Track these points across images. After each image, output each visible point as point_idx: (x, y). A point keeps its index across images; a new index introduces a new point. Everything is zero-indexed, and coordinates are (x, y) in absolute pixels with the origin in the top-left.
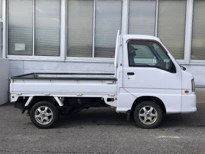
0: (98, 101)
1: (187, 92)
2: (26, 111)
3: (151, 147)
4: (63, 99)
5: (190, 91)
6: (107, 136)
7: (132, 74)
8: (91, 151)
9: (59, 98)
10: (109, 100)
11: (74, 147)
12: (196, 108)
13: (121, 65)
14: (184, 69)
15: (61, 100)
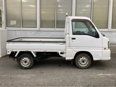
0: (55, 54)
1: (105, 49)
2: (16, 59)
3: (96, 81)
4: (36, 53)
5: (107, 48)
6: (70, 75)
7: (75, 39)
8: (63, 84)
9: (34, 52)
10: (61, 53)
11: (52, 82)
12: (110, 58)
13: (68, 34)
14: (104, 36)
15: (35, 53)
